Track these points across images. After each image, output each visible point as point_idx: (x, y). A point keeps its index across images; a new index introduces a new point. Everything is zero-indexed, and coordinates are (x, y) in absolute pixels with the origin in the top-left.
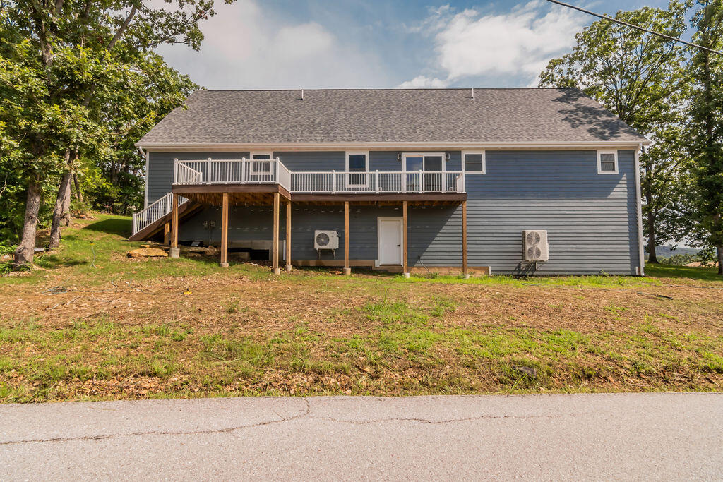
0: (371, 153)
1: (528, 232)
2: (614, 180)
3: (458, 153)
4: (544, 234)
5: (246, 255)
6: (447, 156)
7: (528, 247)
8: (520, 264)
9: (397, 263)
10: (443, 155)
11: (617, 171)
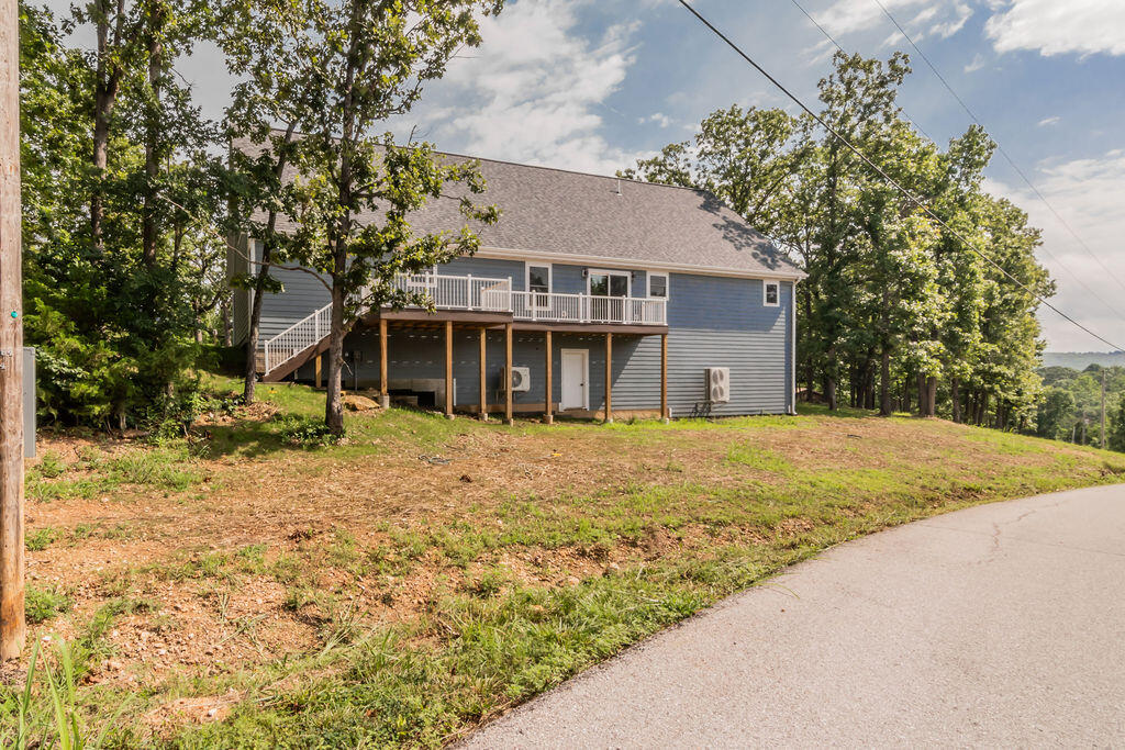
0: (556, 266)
1: (713, 369)
2: (776, 313)
3: (643, 273)
4: (726, 371)
5: (414, 400)
6: (633, 276)
7: (713, 386)
8: (696, 404)
9: (580, 406)
10: (628, 274)
11: (778, 305)
